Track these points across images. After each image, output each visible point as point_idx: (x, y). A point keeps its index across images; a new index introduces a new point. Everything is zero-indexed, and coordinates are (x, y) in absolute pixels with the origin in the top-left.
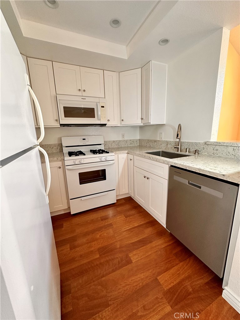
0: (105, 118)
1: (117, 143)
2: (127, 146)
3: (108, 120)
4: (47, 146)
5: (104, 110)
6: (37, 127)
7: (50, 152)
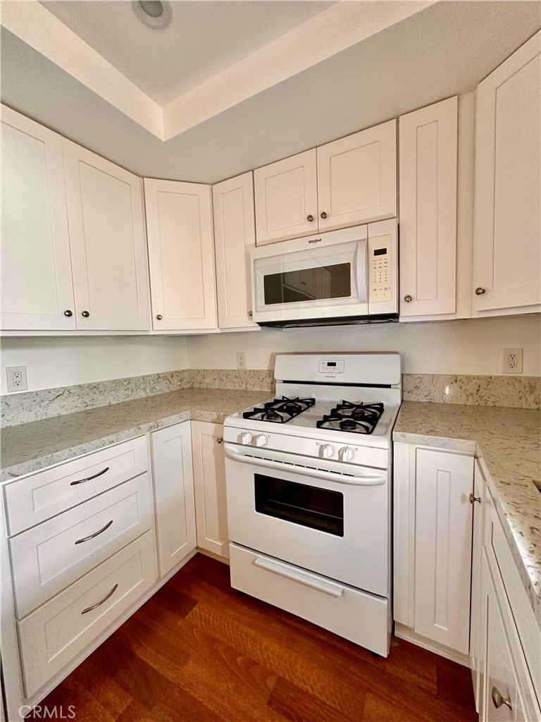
1: (471, 388)
3: (407, 299)
4: (252, 375)
5: (386, 263)
6: (218, 331)
7: (258, 390)
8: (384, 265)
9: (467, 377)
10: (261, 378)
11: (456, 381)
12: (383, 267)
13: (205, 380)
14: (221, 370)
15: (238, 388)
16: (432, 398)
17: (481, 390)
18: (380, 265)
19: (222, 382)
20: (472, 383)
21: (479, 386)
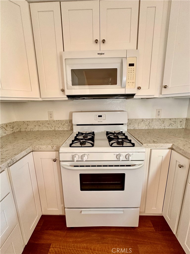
0: (134, 84)
1: (147, 123)
2: (163, 128)
3: (139, 88)
4: (58, 123)
5: (133, 70)
6: (40, 99)
7: (61, 129)
8: (132, 71)
9: (146, 119)
10: (63, 124)
11: (143, 121)
12: (132, 72)
13: (29, 127)
14: (39, 121)
15: (50, 129)
16: (135, 127)
17: (150, 123)
18: (131, 71)
19: (40, 127)
20: (147, 121)
21: (149, 122)
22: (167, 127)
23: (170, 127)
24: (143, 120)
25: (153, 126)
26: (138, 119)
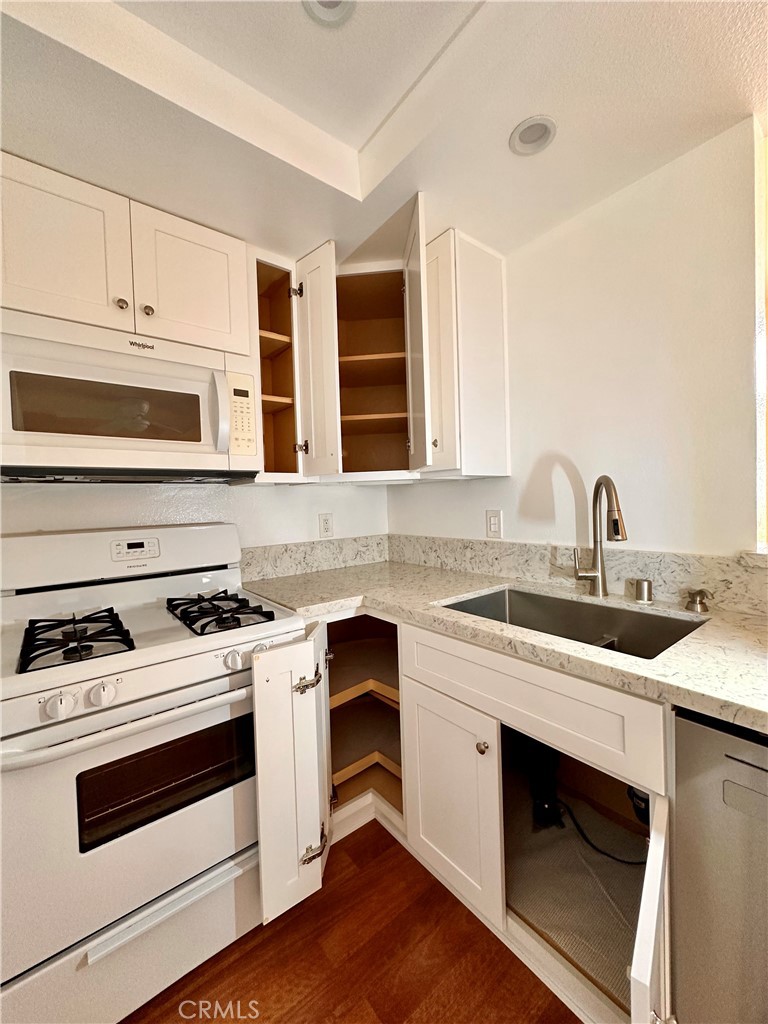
0: (251, 445)
1: (300, 556)
2: (343, 566)
5: (248, 408)
8: (245, 410)
11: (286, 551)
16: (265, 574)
17: (307, 556)
18: (242, 409)
20: (300, 551)
21: (305, 554)
22: (351, 563)
23: (358, 562)
24: (286, 548)
25: (316, 564)
26: (271, 546)
